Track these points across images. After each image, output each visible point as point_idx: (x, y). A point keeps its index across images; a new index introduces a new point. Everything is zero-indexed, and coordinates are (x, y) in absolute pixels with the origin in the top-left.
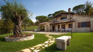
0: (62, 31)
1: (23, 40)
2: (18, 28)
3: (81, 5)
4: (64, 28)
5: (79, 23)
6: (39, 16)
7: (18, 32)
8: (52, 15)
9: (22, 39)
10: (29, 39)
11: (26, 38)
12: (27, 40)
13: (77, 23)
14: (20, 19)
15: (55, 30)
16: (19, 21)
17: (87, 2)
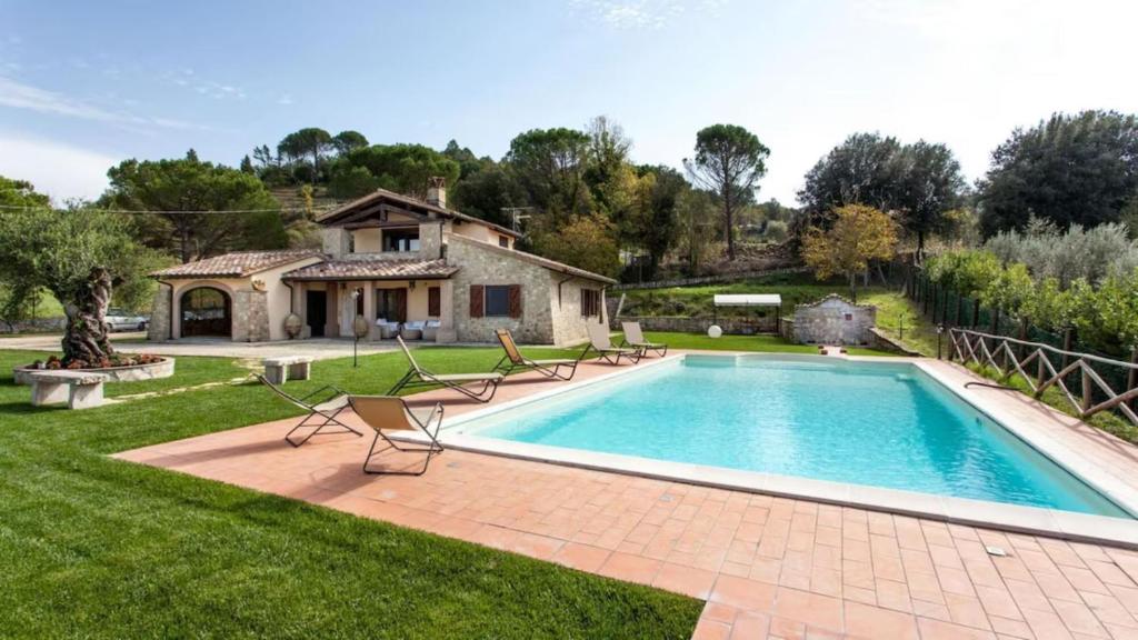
0: (383, 338)
1: (131, 379)
2: (95, 329)
3: (562, 133)
4: (400, 316)
5: (476, 291)
6: (155, 158)
7: (95, 344)
8: (336, 142)
9: (127, 372)
10: (155, 376)
11: (142, 368)
12: (148, 377)
13: (468, 286)
14: (107, 288)
15: (328, 328)
16: (103, 298)
17: (602, 120)
